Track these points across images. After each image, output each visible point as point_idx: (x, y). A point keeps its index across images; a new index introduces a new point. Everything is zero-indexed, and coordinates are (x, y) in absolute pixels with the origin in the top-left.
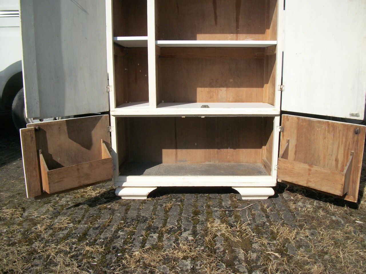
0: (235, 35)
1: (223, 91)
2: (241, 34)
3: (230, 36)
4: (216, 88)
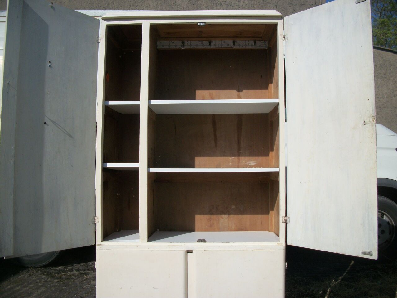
0: (236, 158)
1: (224, 219)
2: (243, 156)
3: (231, 159)
4: (217, 216)
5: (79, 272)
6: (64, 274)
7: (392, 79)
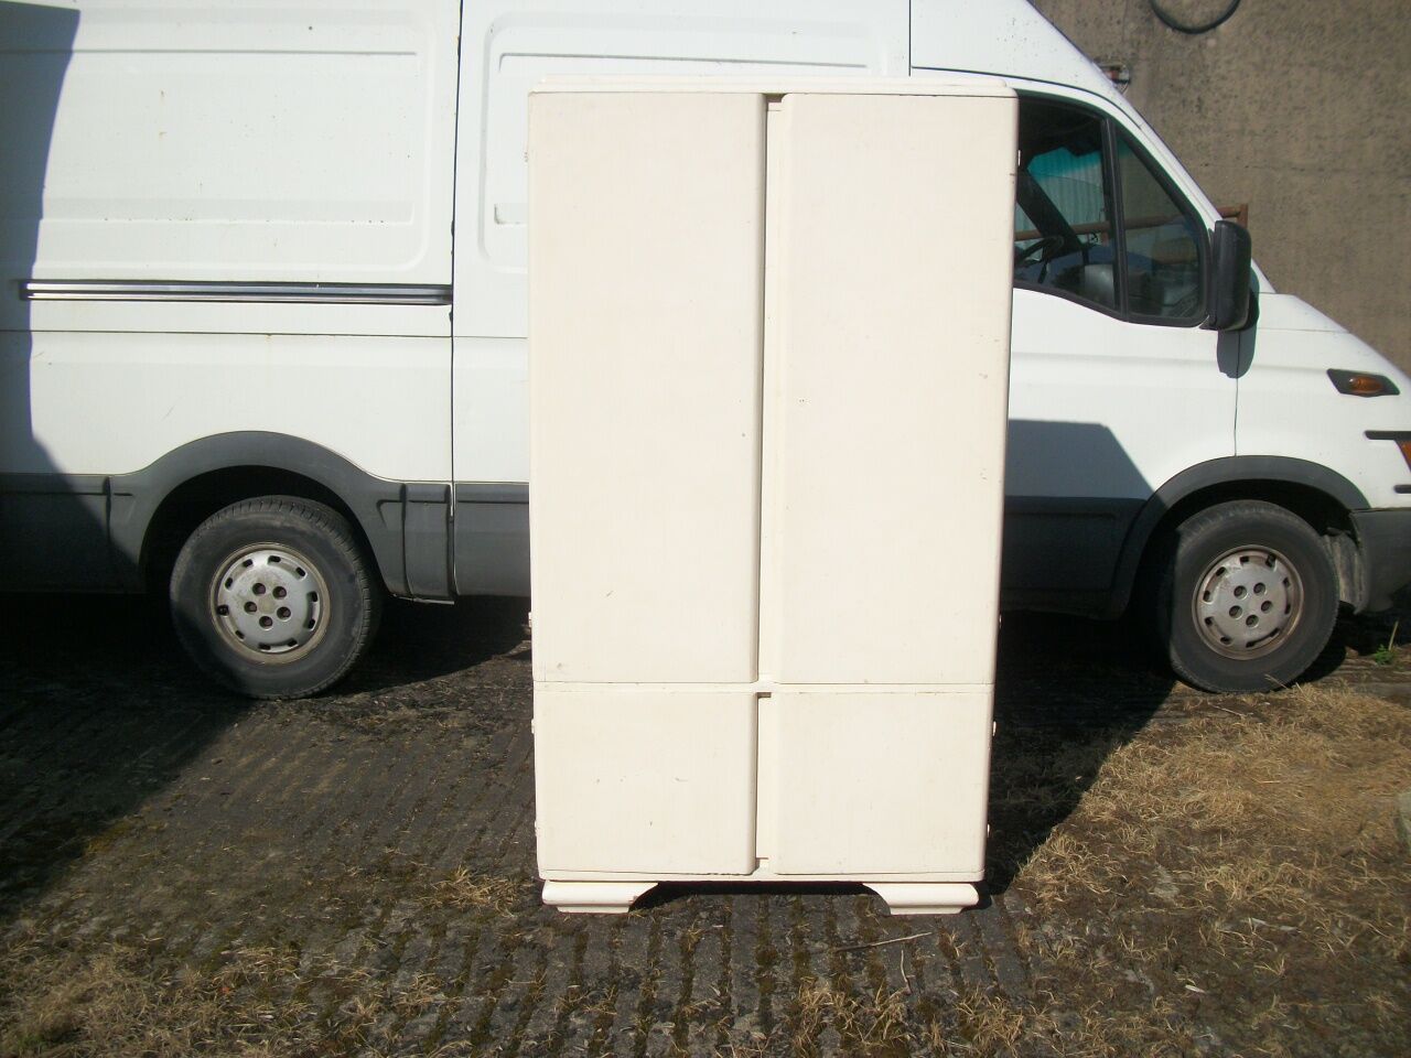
5: (417, 710)
6: (379, 719)
7: (1370, 73)
